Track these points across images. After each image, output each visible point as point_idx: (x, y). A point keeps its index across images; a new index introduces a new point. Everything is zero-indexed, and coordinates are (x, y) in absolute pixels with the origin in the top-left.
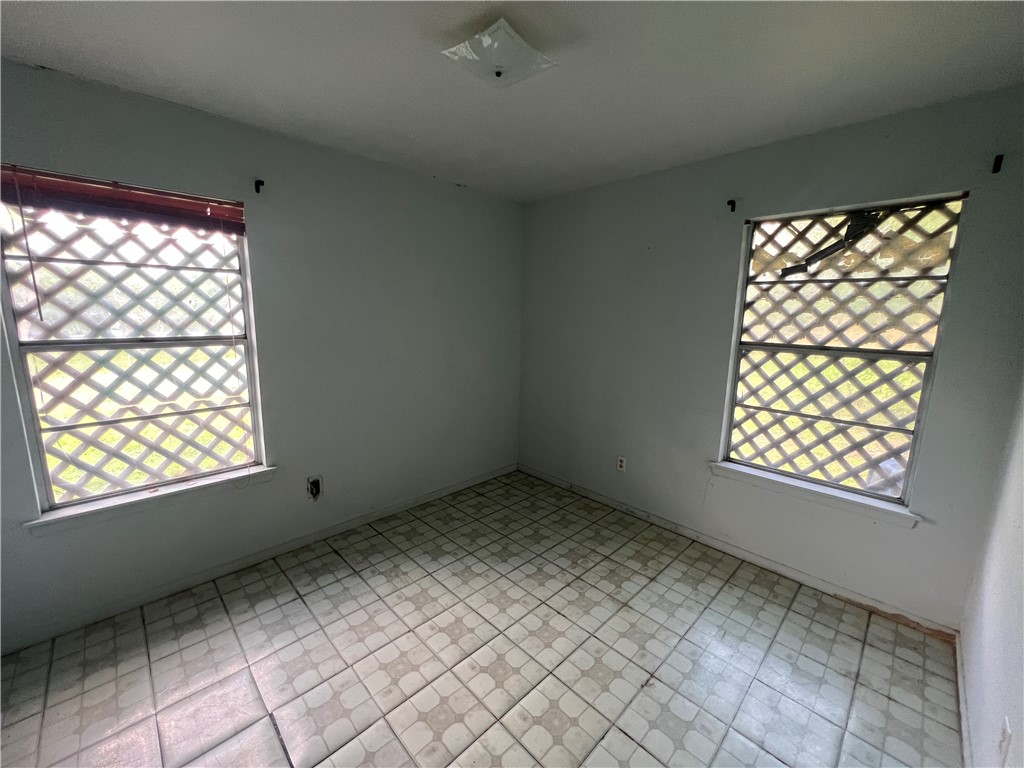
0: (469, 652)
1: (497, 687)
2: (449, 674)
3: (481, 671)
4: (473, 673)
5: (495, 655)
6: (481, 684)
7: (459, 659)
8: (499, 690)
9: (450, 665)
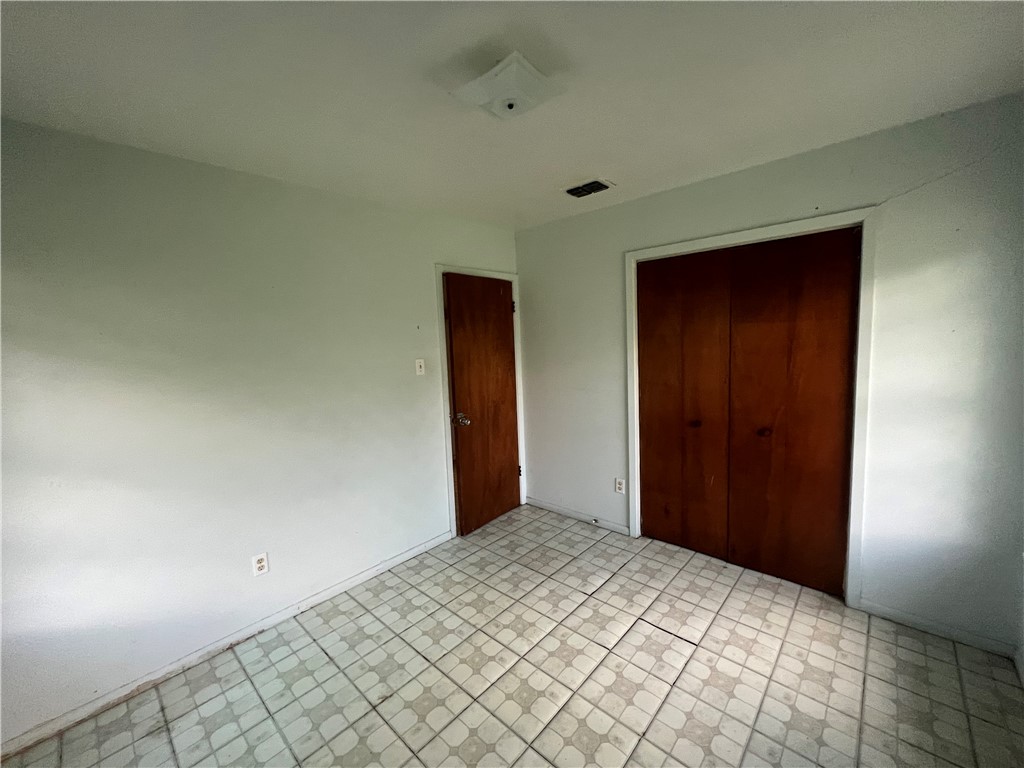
0: (562, 712)
1: (526, 680)
2: (574, 687)
3: (543, 692)
4: (551, 689)
5: (533, 712)
6: (540, 681)
7: (570, 703)
8: (524, 677)
9: (576, 696)
